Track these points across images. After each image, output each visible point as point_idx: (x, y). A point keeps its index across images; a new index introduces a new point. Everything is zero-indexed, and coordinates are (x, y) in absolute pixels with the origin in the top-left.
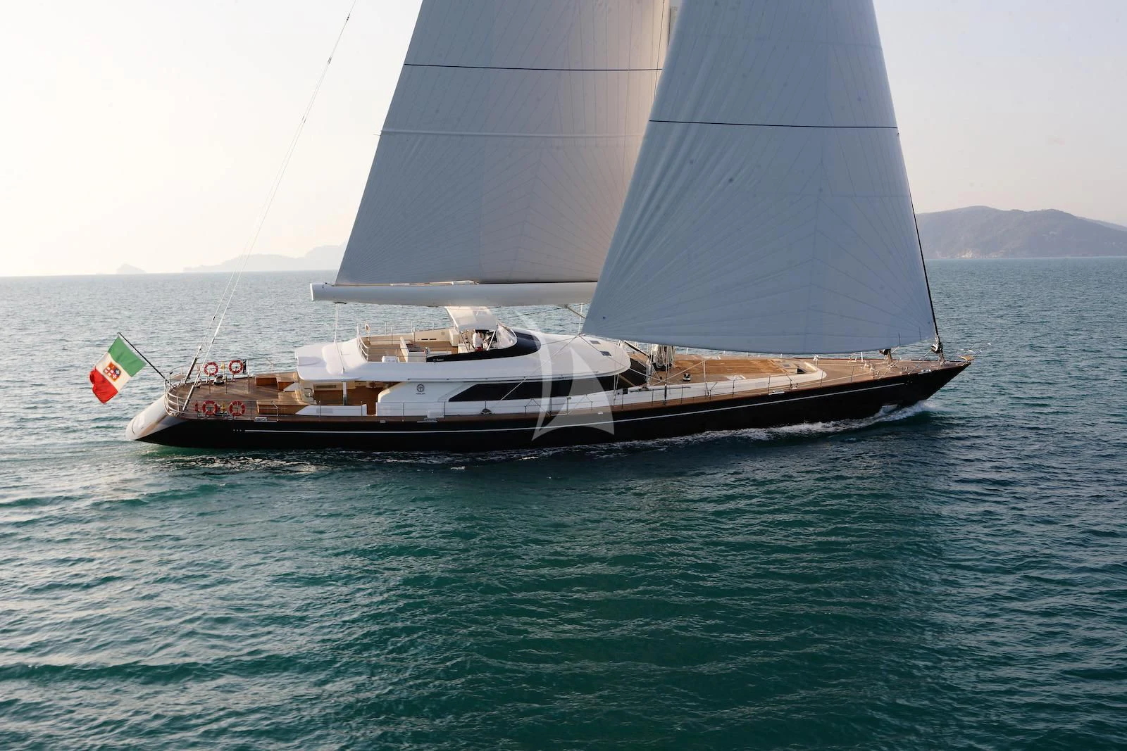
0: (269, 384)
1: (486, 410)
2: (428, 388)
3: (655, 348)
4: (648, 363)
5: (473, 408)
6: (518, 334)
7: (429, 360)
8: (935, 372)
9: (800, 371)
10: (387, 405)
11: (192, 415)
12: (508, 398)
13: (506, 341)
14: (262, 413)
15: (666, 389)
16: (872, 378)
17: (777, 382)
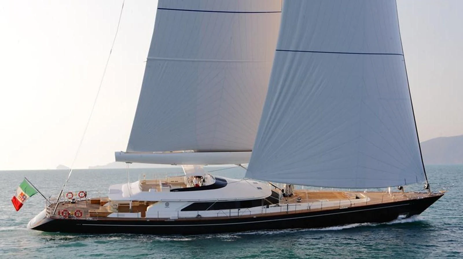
0: (97, 202)
1: (199, 215)
2: (170, 204)
3: (284, 186)
4: (280, 193)
5: (192, 214)
6: (216, 179)
7: (171, 191)
8: (425, 199)
9: (357, 198)
10: (151, 213)
11: (58, 217)
12: (209, 210)
13: (210, 182)
14: (91, 216)
15: (288, 206)
16: (393, 201)
17: (344, 203)
